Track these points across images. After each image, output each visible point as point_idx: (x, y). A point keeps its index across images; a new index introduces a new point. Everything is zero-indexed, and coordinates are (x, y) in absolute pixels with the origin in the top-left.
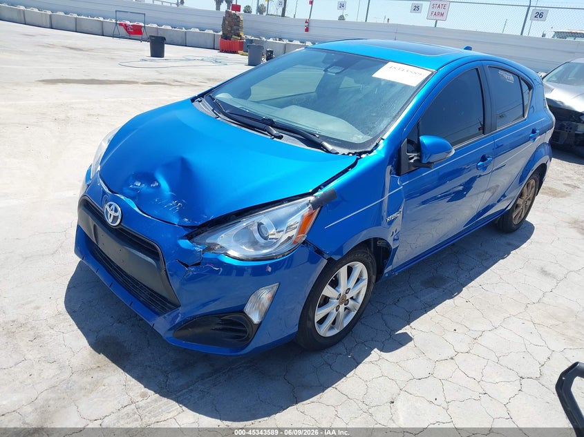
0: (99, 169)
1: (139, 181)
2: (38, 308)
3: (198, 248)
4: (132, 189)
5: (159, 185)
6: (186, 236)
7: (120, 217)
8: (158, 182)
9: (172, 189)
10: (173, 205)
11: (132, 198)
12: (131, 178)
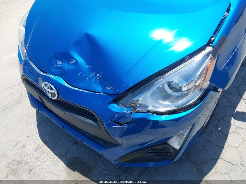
0: (25, 51)
1: (60, 60)
2: (24, 146)
3: (126, 111)
4: (57, 68)
5: (77, 62)
6: (113, 101)
7: (56, 93)
8: (75, 59)
9: (88, 62)
10: (93, 77)
11: (60, 75)
12: (53, 59)
